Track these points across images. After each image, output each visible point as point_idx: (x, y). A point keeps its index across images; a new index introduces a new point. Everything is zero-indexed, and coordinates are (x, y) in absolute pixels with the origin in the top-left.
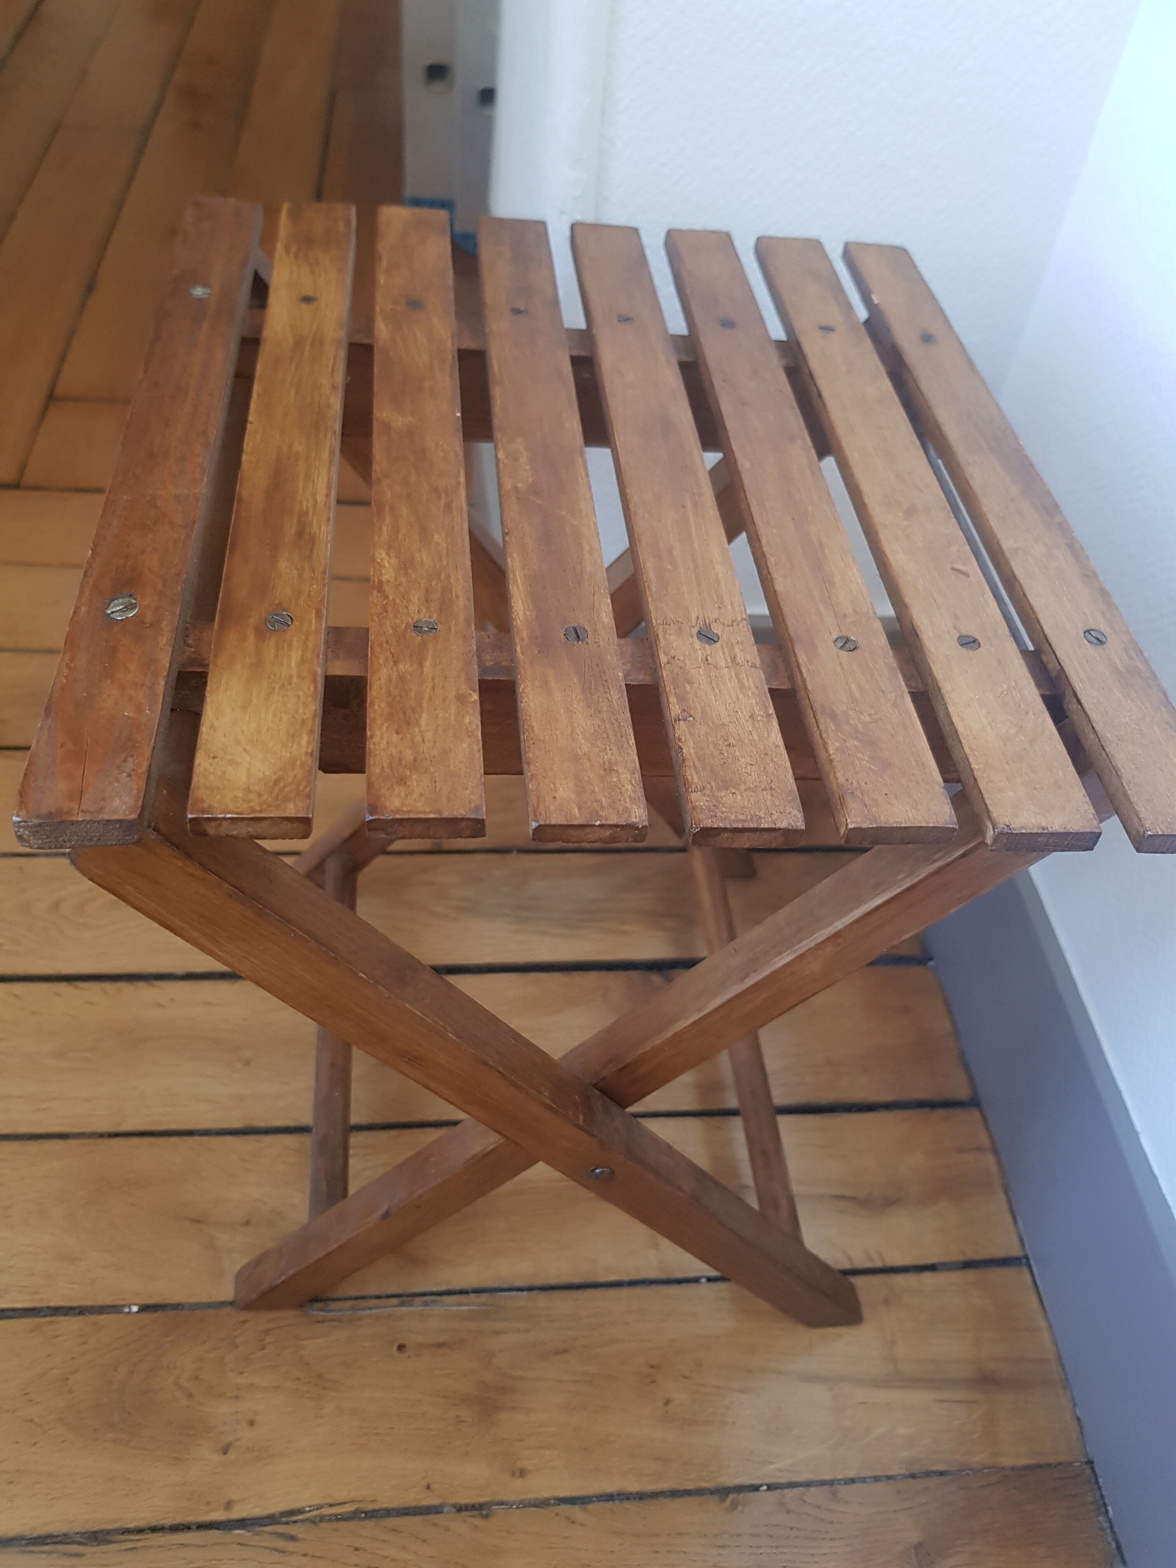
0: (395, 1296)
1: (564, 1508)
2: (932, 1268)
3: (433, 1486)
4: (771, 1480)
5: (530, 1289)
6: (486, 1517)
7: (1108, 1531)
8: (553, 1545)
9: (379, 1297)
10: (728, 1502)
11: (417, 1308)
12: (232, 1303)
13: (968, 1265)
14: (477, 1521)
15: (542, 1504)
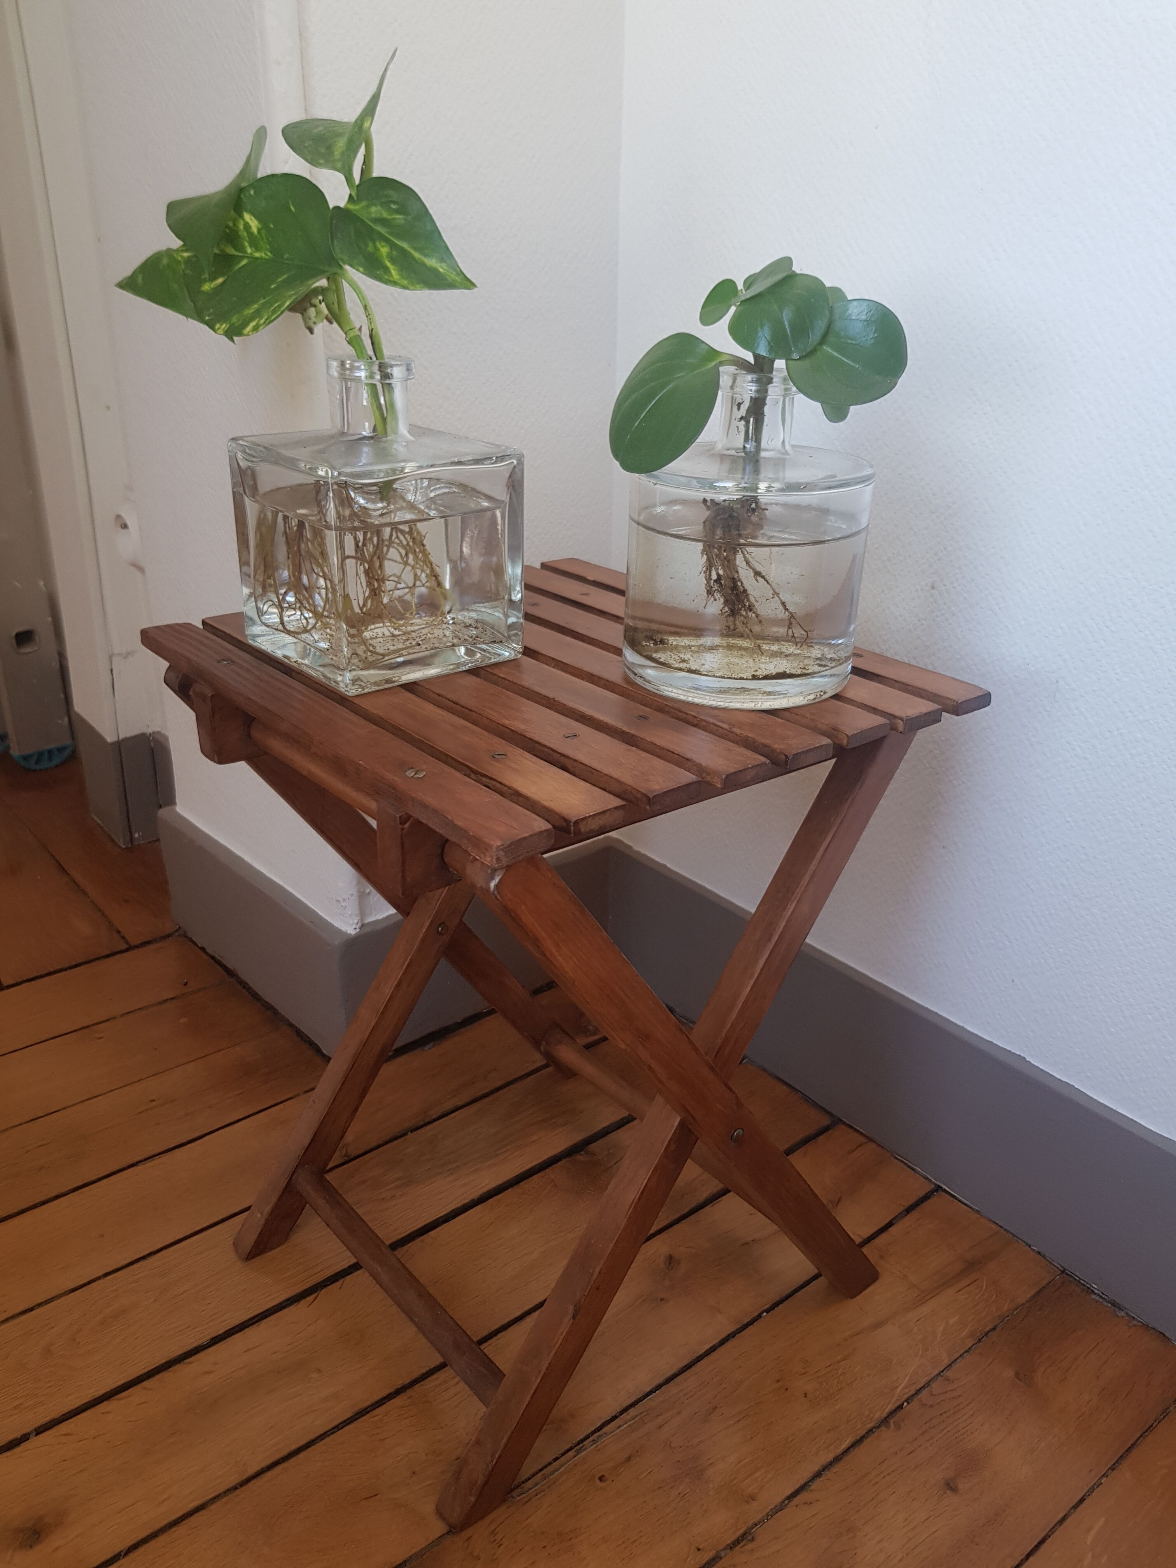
0: (568, 1451)
1: (796, 1500)
2: (890, 1224)
3: (701, 1547)
4: (905, 1397)
5: (659, 1387)
6: (753, 1539)
7: (1101, 1300)
8: (811, 1525)
9: (556, 1459)
10: (892, 1426)
11: (589, 1449)
12: (447, 1533)
13: (909, 1210)
14: (750, 1546)
15: (780, 1507)
